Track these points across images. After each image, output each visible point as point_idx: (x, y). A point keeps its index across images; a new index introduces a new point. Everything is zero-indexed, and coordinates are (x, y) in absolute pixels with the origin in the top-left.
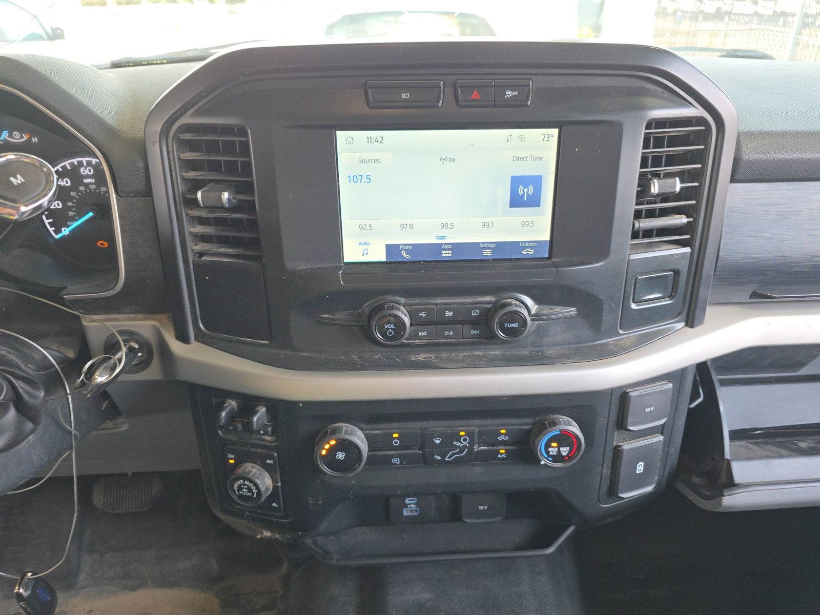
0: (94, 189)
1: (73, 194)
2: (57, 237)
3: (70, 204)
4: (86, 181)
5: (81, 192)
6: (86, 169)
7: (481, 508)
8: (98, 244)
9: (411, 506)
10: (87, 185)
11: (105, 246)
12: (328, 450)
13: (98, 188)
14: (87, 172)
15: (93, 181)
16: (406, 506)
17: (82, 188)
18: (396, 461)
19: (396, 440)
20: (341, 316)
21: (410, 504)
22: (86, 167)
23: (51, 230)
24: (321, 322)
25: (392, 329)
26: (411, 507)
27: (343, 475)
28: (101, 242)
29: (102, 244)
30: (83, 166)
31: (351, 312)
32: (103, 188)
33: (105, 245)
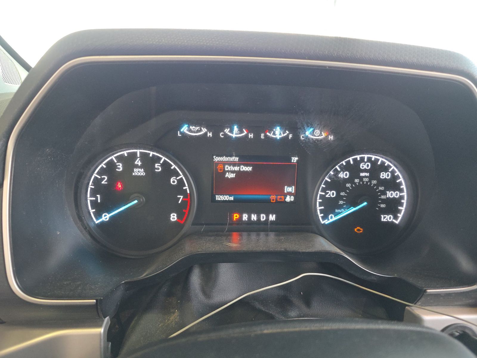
0: (366, 181)
1: (348, 185)
2: (323, 222)
3: (342, 194)
4: (362, 174)
5: (355, 184)
6: (365, 164)
8: (356, 230)
10: (361, 178)
11: (361, 232)
13: (370, 181)
14: (365, 167)
15: (367, 174)
17: (357, 181)
22: (366, 162)
23: (320, 215)
28: (358, 228)
29: (359, 230)
30: (364, 162)
32: (374, 181)
33: (361, 230)
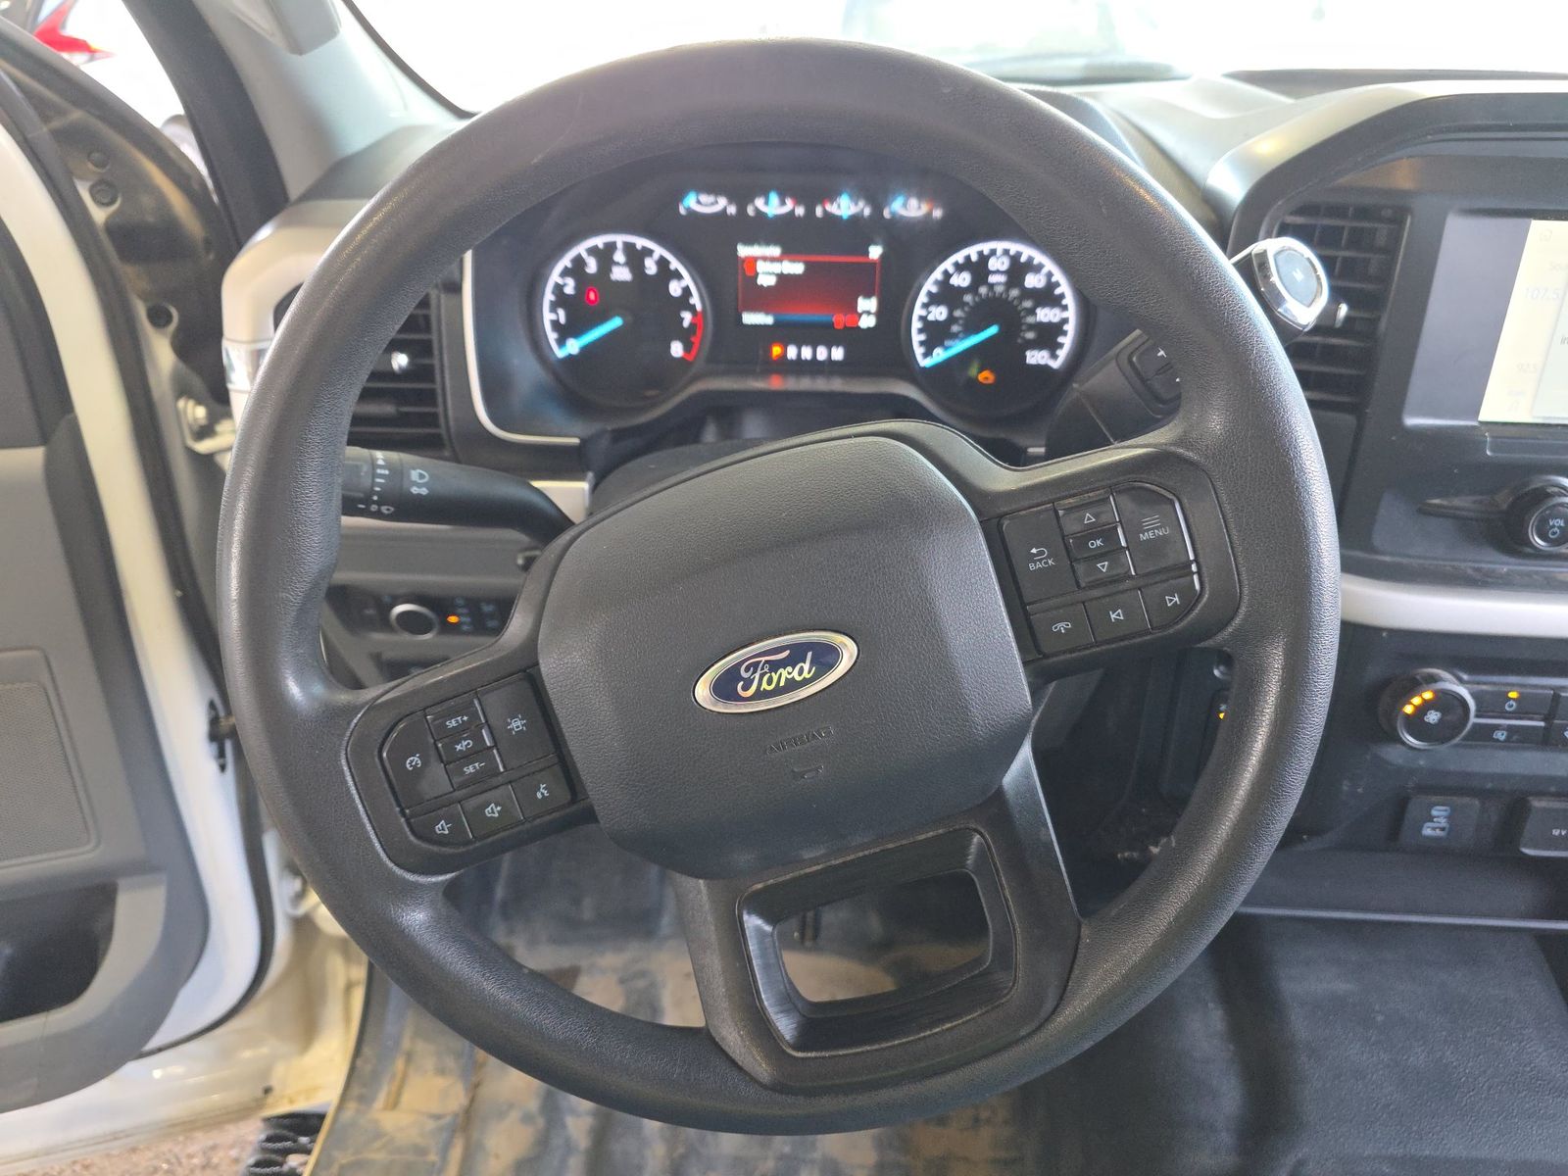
0: (1000, 291)
1: (968, 298)
2: (922, 363)
3: (956, 315)
4: (992, 279)
5: (981, 296)
6: (997, 261)
7: (1556, 832)
9: (1439, 820)
10: (991, 286)
11: (990, 380)
12: (1417, 708)
13: (1007, 290)
14: (998, 265)
15: (1002, 279)
16: (1431, 819)
17: (983, 290)
18: (1501, 735)
19: (1512, 702)
20: (1463, 502)
21: (1438, 817)
22: (999, 257)
23: (919, 351)
24: (1426, 512)
25: (1560, 527)
26: (1436, 822)
27: (1431, 748)
28: (987, 373)
29: (987, 377)
30: (996, 256)
31: (1480, 497)
32: (1014, 291)
